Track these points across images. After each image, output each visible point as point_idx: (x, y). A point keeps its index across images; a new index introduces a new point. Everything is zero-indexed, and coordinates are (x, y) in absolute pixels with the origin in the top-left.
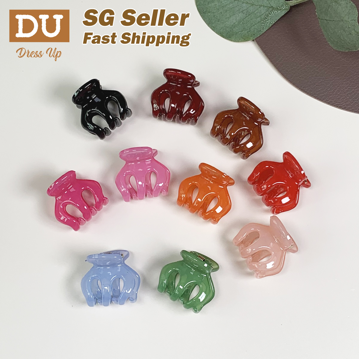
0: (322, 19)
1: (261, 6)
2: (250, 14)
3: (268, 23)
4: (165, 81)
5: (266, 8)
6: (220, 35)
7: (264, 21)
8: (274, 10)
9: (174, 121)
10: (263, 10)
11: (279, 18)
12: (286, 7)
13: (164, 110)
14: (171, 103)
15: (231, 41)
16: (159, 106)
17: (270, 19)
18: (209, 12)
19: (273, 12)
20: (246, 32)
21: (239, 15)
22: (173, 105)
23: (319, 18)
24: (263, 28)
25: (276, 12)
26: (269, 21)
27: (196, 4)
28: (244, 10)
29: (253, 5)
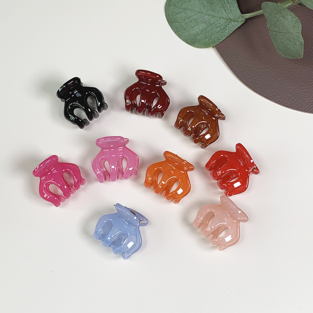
0: (272, 31)
1: (221, 18)
2: (211, 25)
3: (226, 32)
4: (137, 80)
5: (225, 20)
6: (185, 42)
7: (223, 31)
8: (232, 21)
9: (144, 114)
10: (222, 21)
11: (236, 29)
12: (242, 19)
13: (136, 105)
14: (141, 99)
15: (195, 47)
16: (131, 101)
17: (228, 29)
18: (177, 22)
19: (231, 23)
20: (207, 40)
21: (201, 25)
22: (143, 101)
23: (270, 30)
24: (222, 36)
25: (234, 23)
26: (227, 31)
27: (166, 15)
28: (206, 21)
29: (213, 17)
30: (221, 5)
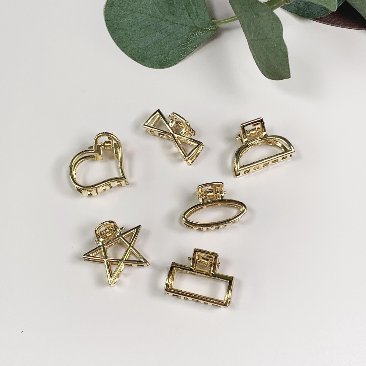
1: (183, 25)
2: (168, 35)
3: (190, 46)
6: (131, 57)
8: (198, 30)
10: (185, 30)
12: (212, 28)
15: (144, 65)
17: (193, 41)
19: (197, 33)
24: (184, 52)
25: (201, 33)
26: (192, 44)
27: (105, 18)
29: (173, 23)
30: (184, 7)
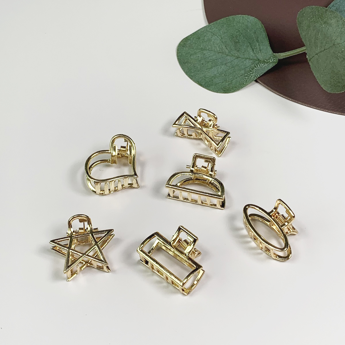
2: (233, 67)
3: (252, 76)
5: (251, 61)
6: (198, 84)
7: (248, 74)
10: (248, 63)
12: (273, 60)
18: (190, 63)
19: (259, 65)
24: (246, 81)
25: (263, 65)
27: (177, 54)
29: (238, 58)
30: (248, 44)
